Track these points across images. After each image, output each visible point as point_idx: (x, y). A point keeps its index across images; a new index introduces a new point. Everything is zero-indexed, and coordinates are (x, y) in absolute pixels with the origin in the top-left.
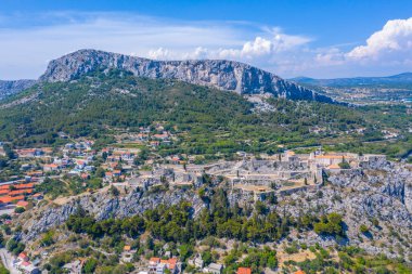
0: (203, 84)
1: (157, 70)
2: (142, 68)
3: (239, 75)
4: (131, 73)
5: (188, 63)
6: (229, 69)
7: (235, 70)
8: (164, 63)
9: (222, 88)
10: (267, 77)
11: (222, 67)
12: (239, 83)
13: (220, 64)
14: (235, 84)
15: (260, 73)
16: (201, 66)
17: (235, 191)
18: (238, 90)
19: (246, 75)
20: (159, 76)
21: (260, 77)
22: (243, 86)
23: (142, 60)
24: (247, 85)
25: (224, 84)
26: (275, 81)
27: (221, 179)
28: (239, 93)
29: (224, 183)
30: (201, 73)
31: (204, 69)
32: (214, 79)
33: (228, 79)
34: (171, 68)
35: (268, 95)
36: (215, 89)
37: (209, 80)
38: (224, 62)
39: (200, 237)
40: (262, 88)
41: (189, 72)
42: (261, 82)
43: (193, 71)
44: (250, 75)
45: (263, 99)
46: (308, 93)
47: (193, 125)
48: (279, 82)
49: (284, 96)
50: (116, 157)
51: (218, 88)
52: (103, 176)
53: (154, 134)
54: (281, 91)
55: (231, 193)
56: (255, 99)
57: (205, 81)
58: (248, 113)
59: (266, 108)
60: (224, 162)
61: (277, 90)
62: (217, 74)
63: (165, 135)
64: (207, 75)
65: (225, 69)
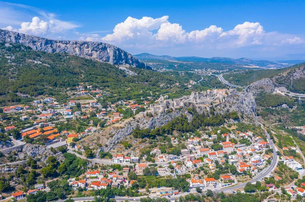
0: (88, 58)
1: (51, 47)
2: (39, 44)
3: (111, 53)
4: (30, 48)
5: (76, 43)
6: (105, 49)
7: (108, 49)
8: (56, 42)
9: (101, 61)
10: (125, 54)
11: (100, 47)
12: (111, 58)
13: (99, 45)
14: (108, 58)
15: (122, 52)
16: (86, 45)
18: (111, 62)
19: (115, 52)
20: (54, 51)
21: (123, 54)
22: (114, 60)
24: (115, 59)
25: (102, 58)
26: (129, 57)
27: (190, 103)
28: (112, 64)
29: (191, 105)
30: (86, 50)
31: (88, 47)
33: (104, 54)
34: (63, 46)
35: (128, 65)
36: (96, 62)
37: (91, 55)
38: (101, 44)
39: (198, 128)
40: (124, 61)
41: (77, 50)
42: (123, 57)
43: (80, 48)
44: (117, 52)
45: (127, 68)
46: (143, 64)
47: (108, 84)
48: (132, 57)
49: (134, 66)
50: (87, 106)
51: (99, 60)
52: (96, 116)
53: (91, 90)
54: (133, 62)
55: (197, 109)
56: (122, 68)
57: (89, 55)
58: (125, 76)
59: (131, 73)
60: (185, 97)
61: (131, 62)
62: (97, 51)
63: (98, 91)
64: (90, 52)
65: (102, 48)
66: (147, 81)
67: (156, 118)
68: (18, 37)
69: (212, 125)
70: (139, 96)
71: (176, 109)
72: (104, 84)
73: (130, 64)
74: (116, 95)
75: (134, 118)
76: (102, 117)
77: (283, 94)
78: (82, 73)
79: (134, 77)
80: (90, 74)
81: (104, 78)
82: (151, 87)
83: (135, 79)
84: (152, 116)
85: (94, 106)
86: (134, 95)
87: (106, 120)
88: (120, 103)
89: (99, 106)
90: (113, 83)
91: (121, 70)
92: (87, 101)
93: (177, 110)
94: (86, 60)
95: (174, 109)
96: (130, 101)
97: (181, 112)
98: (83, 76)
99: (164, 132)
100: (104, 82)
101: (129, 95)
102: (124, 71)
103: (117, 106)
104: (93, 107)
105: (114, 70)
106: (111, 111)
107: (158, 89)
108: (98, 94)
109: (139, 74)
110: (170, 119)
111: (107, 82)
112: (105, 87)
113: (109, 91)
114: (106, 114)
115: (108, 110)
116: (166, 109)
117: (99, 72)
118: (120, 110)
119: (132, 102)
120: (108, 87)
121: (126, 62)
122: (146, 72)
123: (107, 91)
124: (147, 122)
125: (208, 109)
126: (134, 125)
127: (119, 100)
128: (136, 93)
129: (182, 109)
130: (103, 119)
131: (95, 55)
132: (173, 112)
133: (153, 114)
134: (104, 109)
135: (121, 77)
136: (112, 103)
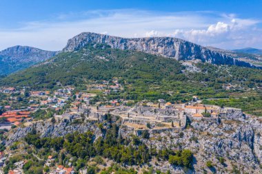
0: (153, 53)
1: (125, 45)
2: (116, 43)
3: (177, 47)
4: (110, 47)
5: (144, 40)
6: (171, 43)
7: (175, 44)
8: (130, 40)
9: (165, 56)
10: (198, 48)
11: (166, 42)
12: (177, 53)
13: (164, 40)
14: (174, 53)
15: (192, 45)
16: (152, 41)
17: (123, 127)
18: (176, 58)
19: (182, 47)
20: (125, 48)
21: (193, 48)
22: (180, 55)
23: (116, 38)
24: (182, 54)
25: (167, 53)
26: (203, 51)
27: (118, 118)
28: (177, 59)
29: (119, 121)
30: (152, 46)
31: (154, 43)
32: (161, 50)
33: (170, 50)
34: (134, 43)
35: (198, 61)
36: (161, 56)
37: (157, 50)
38: (168, 38)
40: (193, 56)
41: (144, 45)
42: (193, 51)
43: (147, 45)
44: (185, 47)
45: (193, 64)
46: (229, 59)
48: (206, 52)
49: (209, 61)
54: (208, 58)
55: (120, 128)
56: (187, 63)
57: (155, 51)
61: (205, 57)
62: (162, 46)
64: (156, 47)
65: (168, 43)
68: (105, 37)
73: (203, 59)
91: (182, 66)
102: (185, 67)
109: (205, 71)
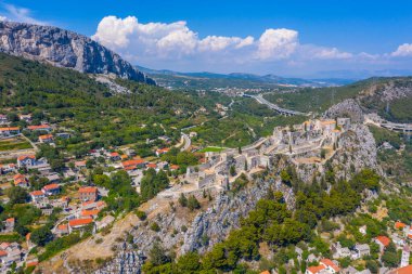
0: (30, 57)
3: (79, 51)
5: (2, 26)
6: (65, 41)
7: (73, 42)
9: (58, 65)
10: (108, 53)
11: (56, 36)
12: (80, 60)
13: (52, 32)
14: (74, 60)
15: (101, 49)
16: (25, 32)
18: (79, 68)
19: (87, 50)
21: (102, 54)
22: (85, 64)
24: (88, 62)
25: (60, 59)
26: (115, 60)
28: (82, 72)
30: (24, 42)
31: (29, 36)
33: (63, 52)
35: (113, 76)
36: (48, 67)
37: (37, 52)
38: (58, 31)
39: (314, 225)
40: (105, 67)
41: (5, 38)
42: (104, 60)
43: (12, 38)
44: (92, 50)
45: (111, 80)
46: (140, 75)
47: (70, 110)
49: (125, 77)
50: (7, 167)
51: (53, 63)
52: (29, 199)
53: (26, 125)
54: (122, 71)
55: (298, 170)
56: (101, 79)
57: (32, 53)
58: (108, 95)
59: (120, 89)
60: (265, 140)
61: (118, 70)
62: (48, 45)
63: (44, 126)
64: (34, 46)
65: (60, 40)
66: (151, 105)
67: (210, 210)
69: (342, 213)
70: (140, 135)
71: (254, 176)
72: (62, 111)
73: (117, 73)
74: (87, 135)
75: (143, 217)
76: (45, 203)
77: (378, 125)
78: (10, 87)
79: (126, 96)
80: (31, 90)
81: (63, 97)
82: (160, 116)
83: (128, 100)
84: (197, 206)
85: (29, 167)
86: (131, 135)
87: (59, 210)
88: (98, 155)
89: (44, 166)
90: (81, 108)
91: (100, 83)
92: (12, 154)
93: (258, 180)
94: (25, 62)
95: (249, 176)
96: (123, 149)
97: (267, 185)
98: (13, 93)
99: (238, 255)
100: (61, 106)
101: (120, 134)
102: (105, 85)
103: (90, 165)
104: (24, 171)
105: (85, 82)
106: (73, 178)
107: (173, 119)
108: (46, 133)
109: (134, 91)
110: (244, 207)
111: (69, 105)
112: (63, 116)
113: (72, 127)
114: (59, 192)
115: (66, 176)
116: (232, 180)
117: (52, 84)
118: (97, 177)
119: (127, 150)
120: (71, 116)
121: (110, 70)
122: (147, 88)
123: (68, 127)
124: (185, 229)
125: (321, 170)
126: (146, 241)
127: (94, 146)
128: (134, 129)
129: (266, 173)
130: (49, 207)
131: (45, 53)
132: (249, 186)
133: (200, 199)
134: (56, 176)
135: (99, 96)
136: (79, 157)
